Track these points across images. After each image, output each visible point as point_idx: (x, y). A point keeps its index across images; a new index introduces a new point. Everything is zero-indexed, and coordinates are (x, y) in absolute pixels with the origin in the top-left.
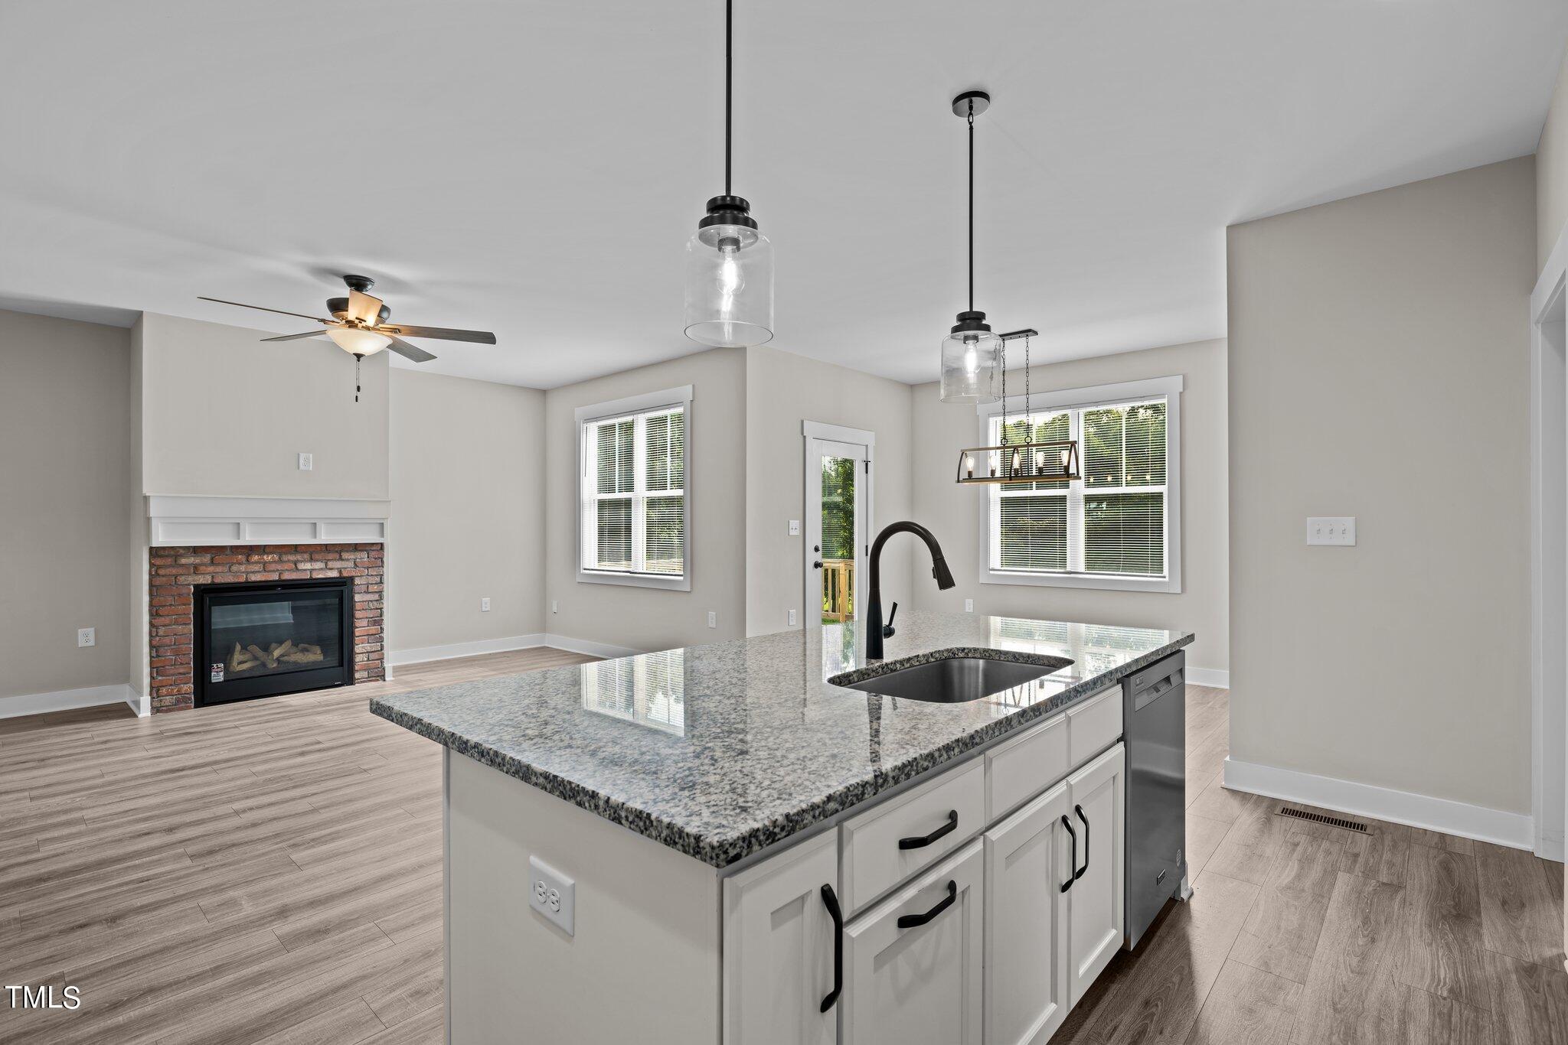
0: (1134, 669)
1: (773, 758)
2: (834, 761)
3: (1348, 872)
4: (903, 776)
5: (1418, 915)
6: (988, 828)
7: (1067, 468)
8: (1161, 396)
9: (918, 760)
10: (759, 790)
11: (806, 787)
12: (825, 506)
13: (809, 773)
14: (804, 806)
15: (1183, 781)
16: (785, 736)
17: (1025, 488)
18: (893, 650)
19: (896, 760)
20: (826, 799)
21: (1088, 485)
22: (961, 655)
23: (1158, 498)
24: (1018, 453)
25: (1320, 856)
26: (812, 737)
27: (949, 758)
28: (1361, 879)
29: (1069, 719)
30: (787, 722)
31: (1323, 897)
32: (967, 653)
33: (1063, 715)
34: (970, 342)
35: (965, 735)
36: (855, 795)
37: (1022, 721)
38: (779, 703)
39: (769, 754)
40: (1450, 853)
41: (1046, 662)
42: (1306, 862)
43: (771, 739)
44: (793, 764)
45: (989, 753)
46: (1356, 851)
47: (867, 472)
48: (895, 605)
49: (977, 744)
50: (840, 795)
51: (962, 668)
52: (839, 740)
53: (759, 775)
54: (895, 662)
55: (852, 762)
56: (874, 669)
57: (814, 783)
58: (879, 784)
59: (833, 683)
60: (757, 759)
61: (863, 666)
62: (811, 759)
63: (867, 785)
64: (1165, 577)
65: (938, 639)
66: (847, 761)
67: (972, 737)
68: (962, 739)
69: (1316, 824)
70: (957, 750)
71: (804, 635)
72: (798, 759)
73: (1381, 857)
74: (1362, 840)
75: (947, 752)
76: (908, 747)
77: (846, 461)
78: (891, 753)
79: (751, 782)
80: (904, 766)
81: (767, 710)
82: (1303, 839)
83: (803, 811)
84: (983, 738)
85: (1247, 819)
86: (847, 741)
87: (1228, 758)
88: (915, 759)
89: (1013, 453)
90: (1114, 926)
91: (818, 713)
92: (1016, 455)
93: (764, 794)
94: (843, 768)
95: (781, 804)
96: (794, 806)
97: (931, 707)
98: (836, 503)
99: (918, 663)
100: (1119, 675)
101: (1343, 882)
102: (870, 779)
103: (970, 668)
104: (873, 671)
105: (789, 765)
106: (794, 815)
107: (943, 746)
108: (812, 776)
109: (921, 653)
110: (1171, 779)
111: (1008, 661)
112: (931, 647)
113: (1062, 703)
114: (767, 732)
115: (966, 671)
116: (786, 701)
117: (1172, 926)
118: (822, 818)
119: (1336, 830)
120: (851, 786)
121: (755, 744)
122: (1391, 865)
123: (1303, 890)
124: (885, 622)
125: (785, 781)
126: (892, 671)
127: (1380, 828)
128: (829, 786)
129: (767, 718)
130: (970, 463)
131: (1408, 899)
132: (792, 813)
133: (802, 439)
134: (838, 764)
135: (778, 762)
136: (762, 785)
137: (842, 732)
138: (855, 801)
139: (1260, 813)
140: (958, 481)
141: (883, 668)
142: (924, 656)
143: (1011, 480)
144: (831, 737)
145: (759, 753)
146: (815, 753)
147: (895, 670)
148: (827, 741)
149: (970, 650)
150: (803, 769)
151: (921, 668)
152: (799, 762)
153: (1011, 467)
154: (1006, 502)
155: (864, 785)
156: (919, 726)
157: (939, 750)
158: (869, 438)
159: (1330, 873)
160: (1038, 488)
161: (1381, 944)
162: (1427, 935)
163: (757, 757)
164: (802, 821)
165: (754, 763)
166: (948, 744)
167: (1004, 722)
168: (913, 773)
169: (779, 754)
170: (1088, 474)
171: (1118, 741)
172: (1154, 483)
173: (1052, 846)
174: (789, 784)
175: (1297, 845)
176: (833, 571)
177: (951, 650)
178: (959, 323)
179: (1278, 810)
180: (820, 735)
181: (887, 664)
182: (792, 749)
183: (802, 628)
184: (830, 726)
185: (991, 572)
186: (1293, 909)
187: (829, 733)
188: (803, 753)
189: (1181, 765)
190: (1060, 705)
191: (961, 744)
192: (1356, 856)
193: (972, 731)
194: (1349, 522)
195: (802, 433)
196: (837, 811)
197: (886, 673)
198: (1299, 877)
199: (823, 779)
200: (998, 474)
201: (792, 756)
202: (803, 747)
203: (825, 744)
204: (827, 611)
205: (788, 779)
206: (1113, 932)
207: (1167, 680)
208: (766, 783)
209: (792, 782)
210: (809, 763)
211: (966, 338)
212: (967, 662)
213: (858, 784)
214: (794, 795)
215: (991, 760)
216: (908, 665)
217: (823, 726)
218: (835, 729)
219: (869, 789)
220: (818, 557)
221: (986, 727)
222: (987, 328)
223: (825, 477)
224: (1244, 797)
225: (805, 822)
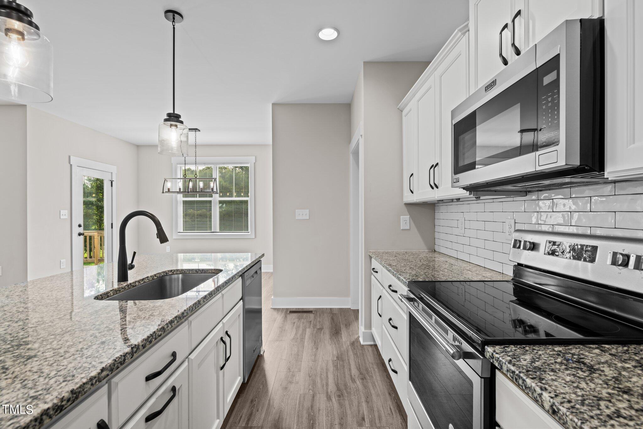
0: (246, 270)
1: (58, 355)
2: (104, 346)
3: (309, 328)
4: (148, 343)
5: (327, 336)
6: (190, 354)
7: (212, 189)
8: (247, 163)
9: (156, 332)
10: (47, 380)
11: (85, 367)
12: (85, 203)
13: (87, 358)
14: (84, 380)
15: (261, 309)
16: (65, 338)
17: (194, 197)
18: (133, 276)
19: (143, 336)
20: (100, 371)
21: (220, 196)
22: (170, 273)
23: (246, 202)
24: (191, 181)
25: (301, 325)
26: (86, 334)
27: (172, 327)
28: (313, 329)
29: (223, 295)
30: (67, 329)
31: (303, 339)
32: (173, 272)
33: (220, 294)
34: (173, 128)
35: (179, 313)
36: (119, 363)
37: (205, 300)
38: (60, 318)
39: (53, 353)
40: (333, 314)
41: (210, 272)
42: (298, 328)
43: (55, 342)
44: (73, 355)
45: (190, 319)
46: (310, 320)
47: (112, 186)
48: (135, 253)
49: (185, 316)
50: (110, 366)
51: (171, 280)
52: (105, 332)
53: (46, 370)
54: (135, 282)
55: (115, 343)
56: (123, 287)
57: (90, 363)
58: (134, 352)
59: (98, 299)
60: (44, 359)
61: (116, 286)
62: (87, 349)
63: (127, 354)
64: (249, 232)
65: (158, 267)
66: (113, 343)
67: (183, 313)
68: (178, 316)
69: (299, 314)
70: (176, 322)
71: (72, 274)
72: (77, 351)
73: (317, 320)
74: (312, 316)
75: (171, 324)
76: (149, 326)
77: (98, 180)
78: (140, 332)
79: (40, 376)
80: (148, 337)
81: (50, 324)
82: (296, 320)
83: (84, 384)
84: (188, 313)
85: (279, 317)
86: (111, 332)
87: (272, 297)
88: (155, 332)
89: (189, 181)
90: (240, 376)
91: (89, 319)
92: (190, 182)
93: (52, 381)
94: (110, 349)
95: (66, 385)
96: (77, 383)
97: (159, 302)
98: (91, 201)
99: (148, 281)
100: (241, 273)
101: (308, 331)
102: (128, 351)
103: (175, 279)
104: (122, 288)
105: (70, 357)
106: (77, 389)
107: (169, 322)
108: (88, 359)
109: (149, 275)
110: (256, 309)
111: (193, 273)
112: (154, 272)
113: (220, 289)
114: (51, 338)
115: (173, 280)
116: (65, 315)
117: (259, 366)
118: (97, 383)
119: (305, 315)
120: (117, 358)
121: (41, 349)
122: (320, 322)
123: (298, 338)
124: (129, 261)
125: (68, 368)
126: (133, 286)
127: (316, 311)
128: (101, 363)
129: (51, 329)
130: (169, 185)
131: (325, 332)
132: (75, 388)
133: (69, 165)
134: (107, 347)
135: (62, 356)
136: (50, 376)
137: (107, 327)
138: (119, 366)
139: (283, 315)
140: (163, 193)
141: (128, 286)
142: (151, 276)
143: (188, 193)
144: (100, 331)
145: (45, 354)
146: (90, 344)
147: (135, 286)
148: (97, 334)
149: (175, 270)
150: (82, 357)
151: (149, 283)
152: (78, 353)
153: (188, 187)
154: (185, 203)
155: (125, 355)
156: (154, 314)
157: (167, 324)
158: (114, 169)
159: (304, 330)
160: (199, 197)
161: (319, 349)
162: (330, 342)
163: (43, 358)
164: (83, 390)
165: (42, 362)
166: (171, 320)
167: (197, 303)
168: (153, 340)
169: (62, 351)
170: (221, 192)
171: (240, 300)
172: (245, 197)
173: (217, 351)
174: (72, 369)
175: (294, 323)
176: (90, 238)
177: (165, 272)
178: (168, 118)
179: (288, 312)
180: (92, 332)
181: (130, 284)
182: (72, 345)
183: (70, 270)
184: (98, 325)
185: (179, 234)
186: (295, 346)
187: (98, 329)
188: (80, 346)
189: (260, 303)
190: (220, 290)
191: (177, 318)
192: (311, 322)
193: (183, 311)
194: (307, 211)
195: (70, 162)
196: (108, 375)
197: (130, 288)
198: (296, 334)
199: (97, 359)
200: (182, 190)
201: (72, 350)
202: (80, 342)
203: (96, 337)
204: (86, 258)
205: (70, 366)
206: (240, 378)
207: (256, 272)
208: (53, 374)
209: (73, 367)
210: (86, 351)
211: (171, 125)
212: (173, 276)
213: (121, 356)
214: (76, 376)
215: (191, 322)
216: (143, 282)
217: (94, 326)
218: (102, 326)
219: (128, 356)
220: (81, 230)
221: (189, 307)
222: (182, 122)
223: (85, 188)
224: (277, 310)
225: (85, 390)
